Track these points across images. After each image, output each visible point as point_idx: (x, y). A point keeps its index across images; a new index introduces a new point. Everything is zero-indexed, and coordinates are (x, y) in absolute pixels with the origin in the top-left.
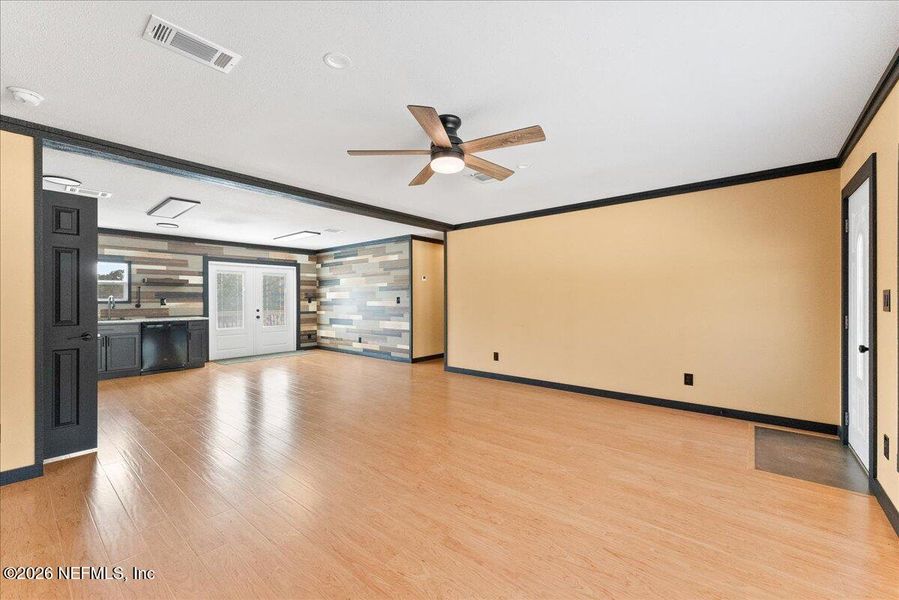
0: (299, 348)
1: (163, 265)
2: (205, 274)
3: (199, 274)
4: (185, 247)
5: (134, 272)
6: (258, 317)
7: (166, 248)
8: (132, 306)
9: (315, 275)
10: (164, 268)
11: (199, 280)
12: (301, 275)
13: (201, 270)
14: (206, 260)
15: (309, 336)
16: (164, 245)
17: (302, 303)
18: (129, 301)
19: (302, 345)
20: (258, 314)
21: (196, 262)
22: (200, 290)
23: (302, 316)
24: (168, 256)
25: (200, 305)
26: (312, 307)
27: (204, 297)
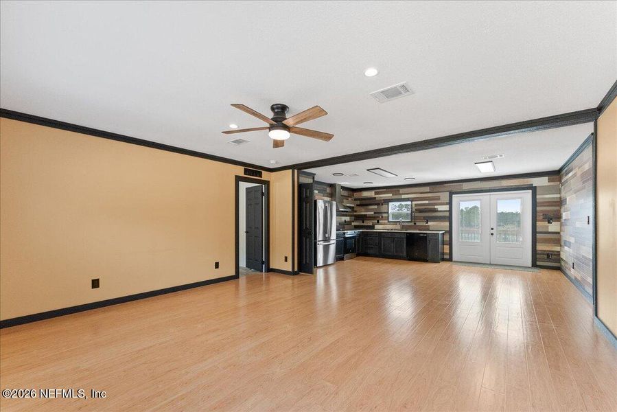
0: (534, 265)
1: (427, 200)
2: (450, 204)
3: (446, 204)
4: (438, 188)
5: (413, 206)
6: (492, 234)
7: (428, 190)
8: (412, 224)
9: (558, 196)
10: (427, 202)
11: (446, 208)
12: (538, 197)
13: (448, 201)
14: (451, 194)
15: (548, 255)
16: (427, 189)
17: (539, 224)
18: (411, 222)
19: (538, 263)
20: (492, 231)
21: (445, 197)
22: (447, 214)
23: (538, 236)
24: (430, 195)
25: (447, 224)
26: (554, 227)
27: (450, 219)
